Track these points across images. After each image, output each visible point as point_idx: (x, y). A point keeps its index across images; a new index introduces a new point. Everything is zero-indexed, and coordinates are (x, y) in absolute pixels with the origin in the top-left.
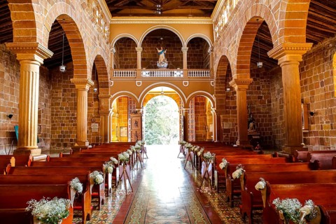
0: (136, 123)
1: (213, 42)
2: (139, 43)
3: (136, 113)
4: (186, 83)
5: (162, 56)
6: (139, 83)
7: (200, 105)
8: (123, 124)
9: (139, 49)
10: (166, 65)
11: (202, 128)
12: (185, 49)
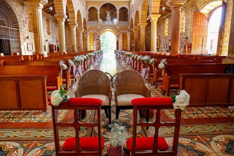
0: (98, 44)
1: (129, 8)
2: (99, 10)
3: (98, 39)
4: (118, 27)
5: (108, 15)
6: (99, 27)
7: (124, 36)
8: (92, 44)
9: (99, 13)
10: (110, 19)
11: (125, 46)
12: (118, 13)
